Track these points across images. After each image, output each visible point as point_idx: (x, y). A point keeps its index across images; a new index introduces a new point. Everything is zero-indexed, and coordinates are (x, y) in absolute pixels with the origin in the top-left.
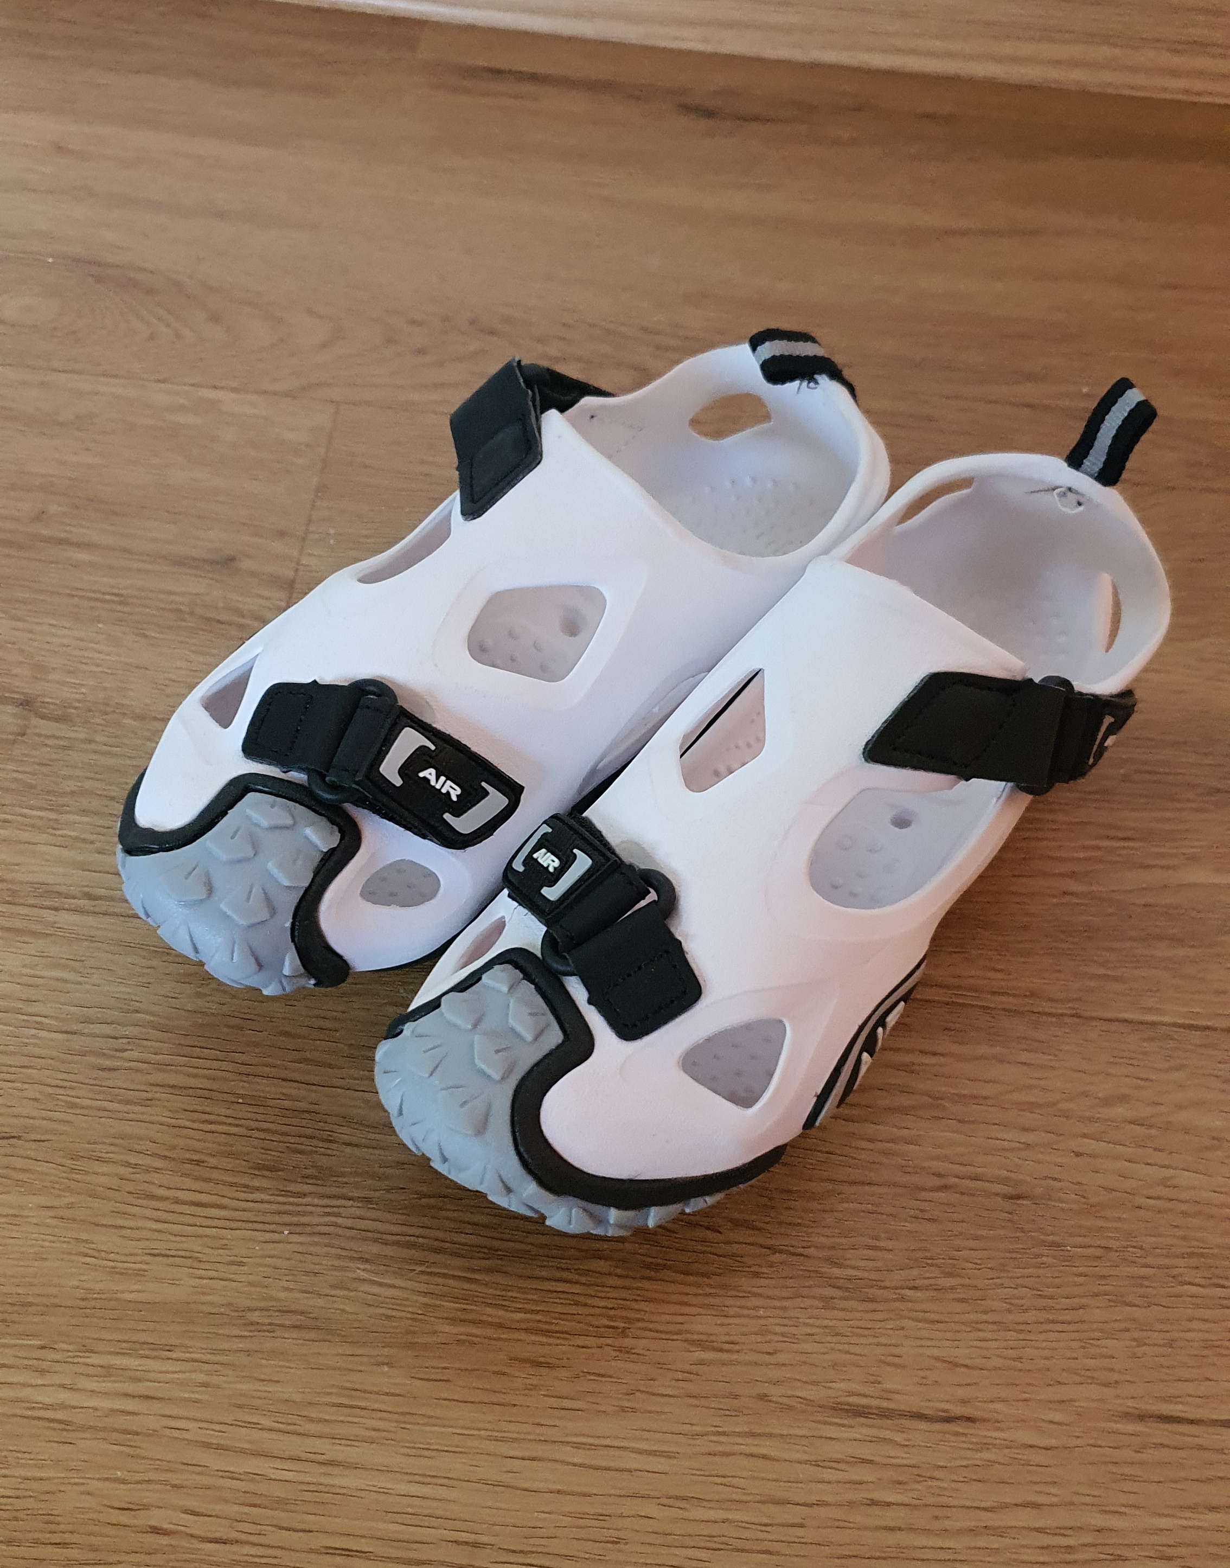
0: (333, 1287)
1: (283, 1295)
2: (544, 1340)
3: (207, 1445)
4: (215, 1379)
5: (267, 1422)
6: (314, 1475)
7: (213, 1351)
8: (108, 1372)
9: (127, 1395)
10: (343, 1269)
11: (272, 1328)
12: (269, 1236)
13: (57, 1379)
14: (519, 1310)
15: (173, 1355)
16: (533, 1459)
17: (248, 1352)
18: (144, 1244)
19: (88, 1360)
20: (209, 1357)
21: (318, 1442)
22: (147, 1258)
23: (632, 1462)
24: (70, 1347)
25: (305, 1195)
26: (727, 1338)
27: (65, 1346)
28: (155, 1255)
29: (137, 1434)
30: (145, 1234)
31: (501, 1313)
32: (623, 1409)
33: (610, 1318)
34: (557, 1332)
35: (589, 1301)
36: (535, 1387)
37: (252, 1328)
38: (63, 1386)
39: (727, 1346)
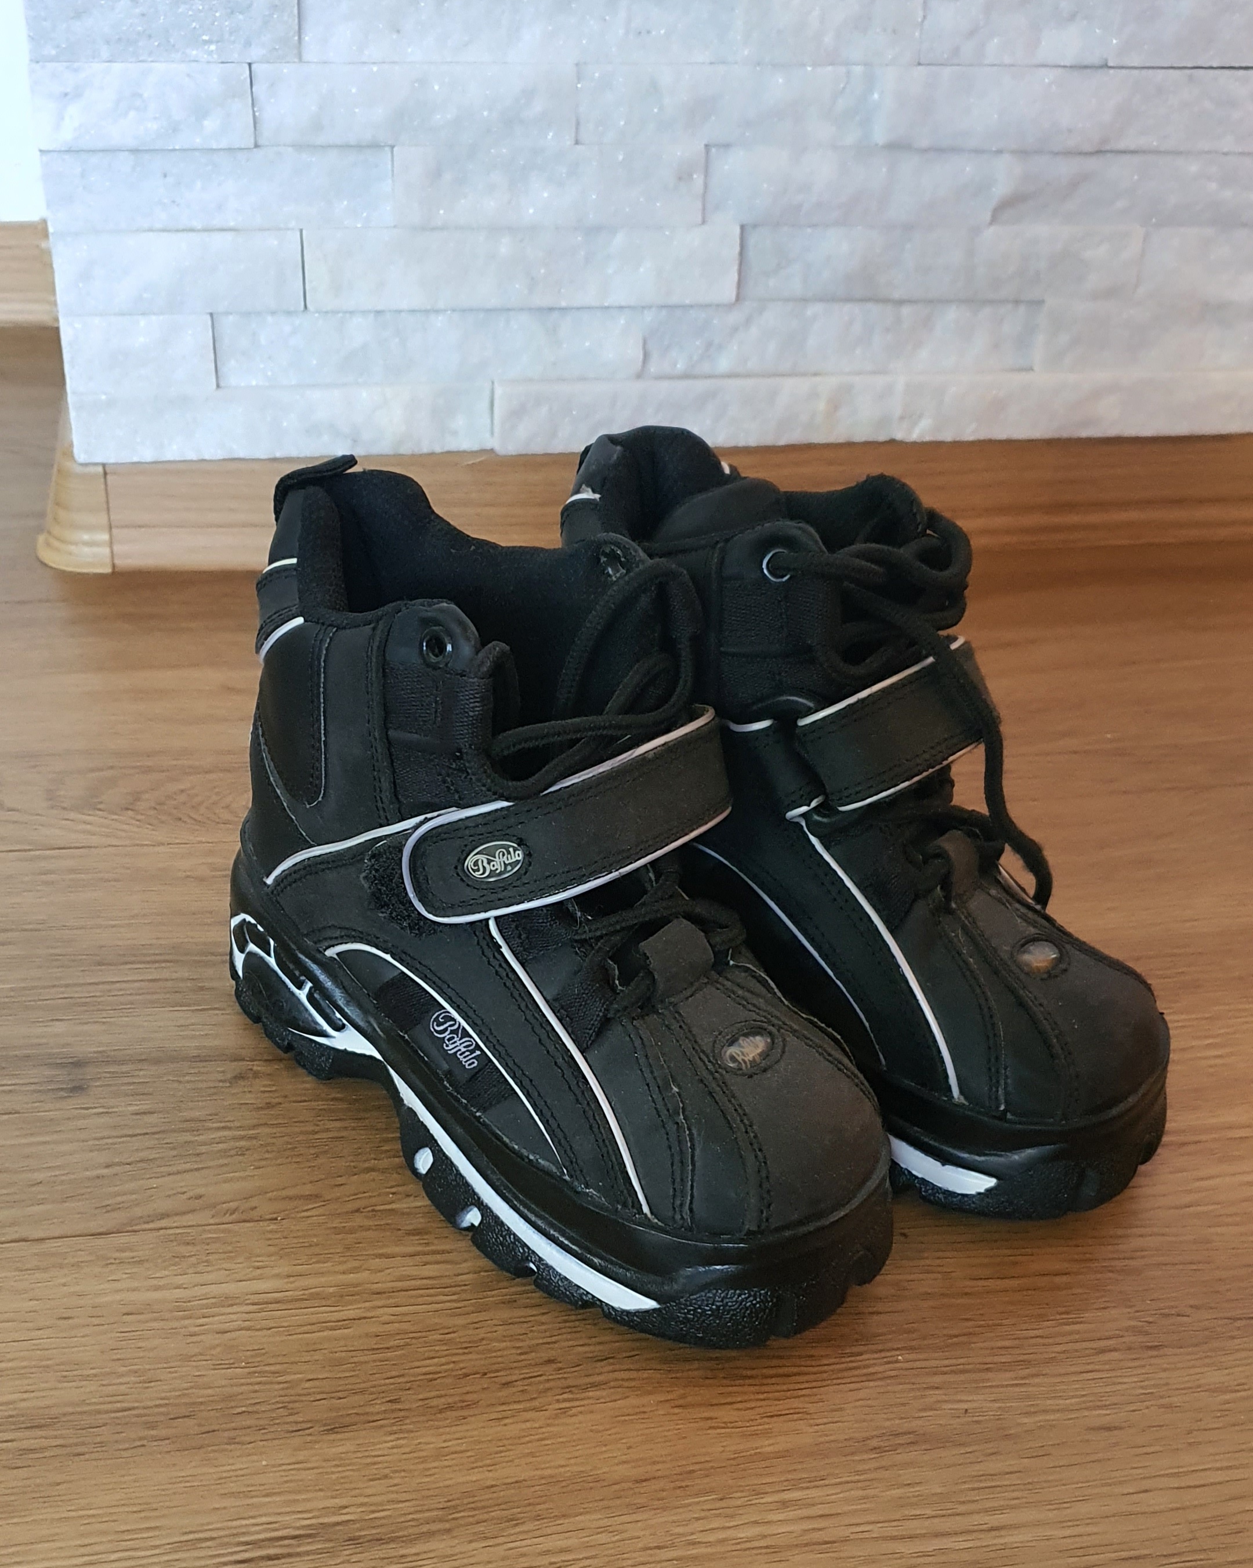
0: (921, 1410)
1: (888, 1423)
2: (1104, 1412)
3: (893, 1538)
4: (870, 1492)
5: (929, 1512)
6: (988, 1540)
7: (858, 1473)
8: (784, 1504)
9: (808, 1517)
10: (922, 1397)
11: (894, 1448)
12: (852, 1386)
13: (745, 1519)
14: (1073, 1397)
15: (826, 1482)
16: (1146, 1491)
17: (885, 1468)
18: (758, 1410)
19: (762, 1501)
20: (857, 1477)
21: (976, 1517)
22: (766, 1420)
23: (1219, 1477)
24: (744, 1494)
25: (861, 1354)
26: (1236, 1383)
27: (739, 1494)
28: (772, 1416)
29: (834, 1542)
30: (753, 1404)
31: (1061, 1402)
32: (1190, 1444)
33: (1142, 1387)
34: (1109, 1405)
35: (1120, 1380)
36: (1116, 1444)
37: (878, 1451)
38: (756, 1522)
39: (1237, 1388)
